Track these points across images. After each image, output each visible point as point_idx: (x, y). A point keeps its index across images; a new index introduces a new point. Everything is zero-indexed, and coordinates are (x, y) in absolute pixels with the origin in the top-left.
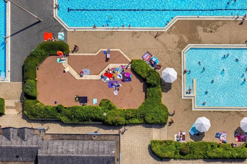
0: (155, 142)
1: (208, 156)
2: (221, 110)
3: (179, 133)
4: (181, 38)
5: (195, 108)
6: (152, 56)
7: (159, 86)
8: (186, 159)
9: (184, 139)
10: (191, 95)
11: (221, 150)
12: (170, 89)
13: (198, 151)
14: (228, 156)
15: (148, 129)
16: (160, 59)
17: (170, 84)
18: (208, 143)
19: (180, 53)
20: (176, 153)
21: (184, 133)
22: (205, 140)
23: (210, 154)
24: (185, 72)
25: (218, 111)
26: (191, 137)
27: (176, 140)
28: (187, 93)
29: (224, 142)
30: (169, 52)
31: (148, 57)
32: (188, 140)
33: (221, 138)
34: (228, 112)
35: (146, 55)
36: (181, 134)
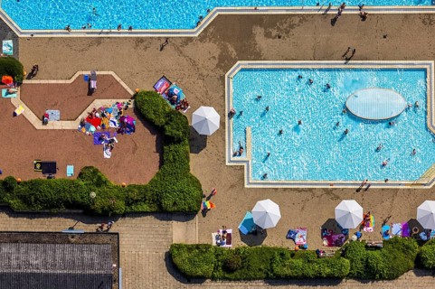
0: (179, 247)
1: (274, 275)
2: (296, 187)
3: (221, 231)
4: (224, 49)
5: (249, 183)
6: (171, 83)
7: (187, 142)
8: (234, 280)
9: (229, 243)
10: (242, 158)
11: (299, 262)
12: (205, 146)
13: (256, 263)
14: (311, 273)
15: (164, 222)
16: (185, 90)
17: (204, 137)
18: (275, 249)
19: (222, 78)
20: (216, 268)
21: (229, 231)
22: (267, 242)
23: (278, 269)
24: (231, 114)
25: (291, 189)
26: (243, 238)
27: (214, 244)
28: (235, 155)
29: (302, 247)
30: (201, 77)
31: (165, 87)
32: (237, 243)
33: (297, 240)
34: (310, 190)
35: (160, 83)
36: (224, 232)
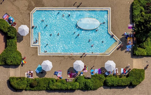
0: (13, 78)
1: (50, 88)
2: (58, 55)
3: (29, 72)
4: (30, 3)
5: (39, 54)
6: (9, 16)
7: (16, 38)
8: (34, 91)
9: (32, 76)
10: (37, 44)
11: (60, 84)
12: (22, 40)
13: (42, 84)
14: (64, 88)
15: (7, 69)
16: (15, 18)
17: (22, 37)
18: (50, 79)
19: (29, 14)
20: (27, 86)
21: (32, 72)
22: (46, 76)
23: (52, 87)
24: (33, 27)
25: (56, 56)
26: (37, 74)
27: (26, 77)
29: (60, 78)
30: (21, 13)
31: (7, 17)
32: (35, 77)
33: (58, 75)
34: (63, 56)
35: (5, 16)
36: (30, 72)
